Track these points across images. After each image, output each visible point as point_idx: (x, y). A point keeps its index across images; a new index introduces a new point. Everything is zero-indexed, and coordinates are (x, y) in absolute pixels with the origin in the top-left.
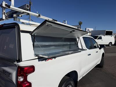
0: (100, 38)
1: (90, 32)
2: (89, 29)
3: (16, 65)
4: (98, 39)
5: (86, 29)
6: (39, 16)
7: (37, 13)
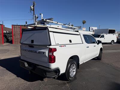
0: (103, 36)
1: (93, 31)
2: (93, 28)
3: (48, 48)
4: (100, 37)
5: (90, 27)
6: (57, 23)
7: (55, 21)
